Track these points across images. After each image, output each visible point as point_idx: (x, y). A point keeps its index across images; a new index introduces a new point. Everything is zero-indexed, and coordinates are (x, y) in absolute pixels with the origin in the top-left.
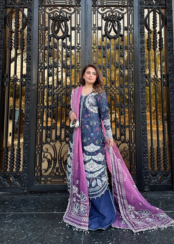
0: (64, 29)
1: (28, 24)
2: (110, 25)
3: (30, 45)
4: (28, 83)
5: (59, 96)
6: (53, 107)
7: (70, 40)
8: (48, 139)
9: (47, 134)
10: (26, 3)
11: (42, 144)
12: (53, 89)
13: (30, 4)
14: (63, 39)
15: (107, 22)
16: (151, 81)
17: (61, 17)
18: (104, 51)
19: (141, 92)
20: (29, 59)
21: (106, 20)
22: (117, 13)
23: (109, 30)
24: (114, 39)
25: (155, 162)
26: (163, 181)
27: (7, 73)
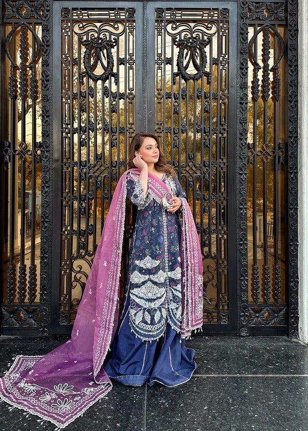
0: (105, 64)
1: (44, 54)
2: (187, 55)
3: (48, 91)
4: (46, 158)
5: (99, 179)
6: (88, 198)
7: (117, 83)
8: (81, 251)
9: (79, 243)
10: (39, 15)
11: (72, 258)
12: (89, 168)
13: (45, 18)
14: (104, 81)
15: (182, 50)
16: (257, 155)
17: (100, 41)
18: (176, 102)
19: (240, 174)
20: (46, 115)
21: (181, 47)
22: (199, 33)
23: (185, 64)
24: (194, 80)
25: (260, 291)
26: (271, 320)
27: (10, 140)
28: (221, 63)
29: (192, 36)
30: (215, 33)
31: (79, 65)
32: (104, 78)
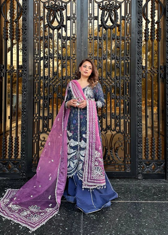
0: (59, 20)
1: (23, 14)
2: (106, 14)
3: (26, 36)
4: (24, 74)
5: (55, 86)
6: (49, 97)
7: (66, 31)
8: (45, 128)
9: (44, 124)
11: (39, 133)
12: (49, 80)
14: (58, 30)
15: (104, 12)
16: (148, 73)
17: (56, 6)
18: (100, 42)
19: (137, 84)
20: (25, 49)
21: (103, 10)
22: (114, 2)
23: (105, 20)
24: (111, 29)
25: (149, 152)
26: (156, 170)
27: (3, 64)
28: (127, 19)
29: (110, 3)
30: (123, 1)
31: (44, 20)
32: (58, 28)
